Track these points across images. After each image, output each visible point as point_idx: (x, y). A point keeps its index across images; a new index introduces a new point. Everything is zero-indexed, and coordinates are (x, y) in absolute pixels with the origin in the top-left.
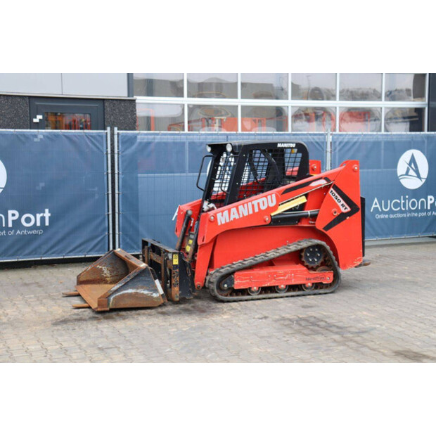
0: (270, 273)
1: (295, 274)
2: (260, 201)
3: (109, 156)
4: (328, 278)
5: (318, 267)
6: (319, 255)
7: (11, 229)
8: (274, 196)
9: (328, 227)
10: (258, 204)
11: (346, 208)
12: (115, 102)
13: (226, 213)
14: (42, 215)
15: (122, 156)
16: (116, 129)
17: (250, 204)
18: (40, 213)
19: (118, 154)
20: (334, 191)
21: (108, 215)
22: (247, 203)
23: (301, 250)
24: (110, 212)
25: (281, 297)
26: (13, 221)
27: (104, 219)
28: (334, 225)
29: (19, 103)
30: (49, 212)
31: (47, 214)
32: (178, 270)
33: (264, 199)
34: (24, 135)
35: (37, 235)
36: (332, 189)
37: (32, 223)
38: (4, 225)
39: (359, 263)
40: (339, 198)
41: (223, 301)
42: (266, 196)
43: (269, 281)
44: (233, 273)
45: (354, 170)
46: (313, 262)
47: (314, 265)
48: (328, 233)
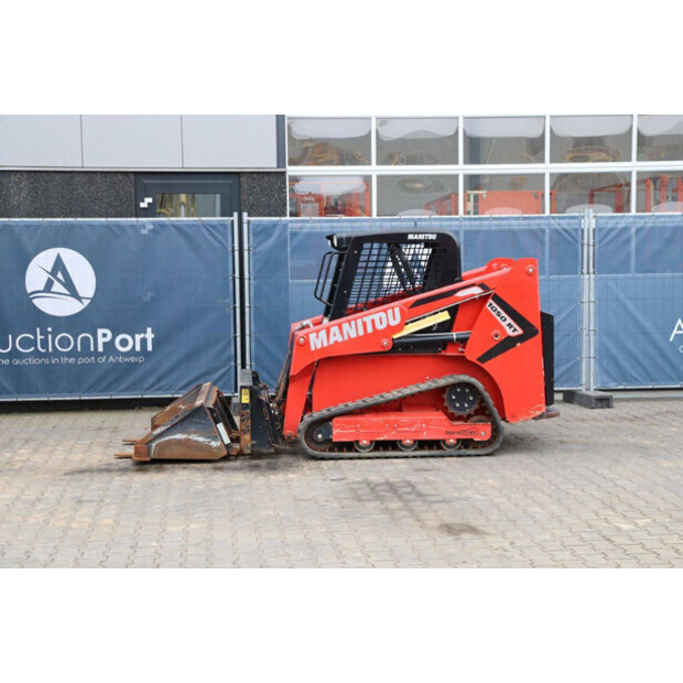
0: (387, 422)
1: (427, 425)
2: (376, 317)
3: (237, 254)
4: (483, 432)
5: (469, 416)
6: (471, 398)
7: (101, 354)
8: (397, 310)
9: (486, 357)
10: (373, 321)
11: (515, 330)
12: (255, 176)
13: (323, 334)
14: (142, 335)
15: (255, 254)
16: (245, 214)
17: (359, 321)
18: (140, 333)
19: (249, 250)
20: (494, 304)
21: (235, 338)
22: (355, 320)
23: (442, 390)
24: (238, 334)
25: (406, 457)
26: (104, 344)
27: (229, 342)
28: (496, 355)
29: (120, 181)
30: (153, 332)
31: (149, 335)
32: (248, 411)
33: (383, 315)
34: (119, 226)
35: (136, 363)
36: (491, 301)
37: (129, 348)
38: (92, 349)
39: (538, 413)
40: (503, 314)
41: (314, 458)
42: (385, 311)
43: (385, 433)
44: (331, 418)
45: (527, 273)
46: (462, 408)
47: (464, 414)
48: (485, 366)
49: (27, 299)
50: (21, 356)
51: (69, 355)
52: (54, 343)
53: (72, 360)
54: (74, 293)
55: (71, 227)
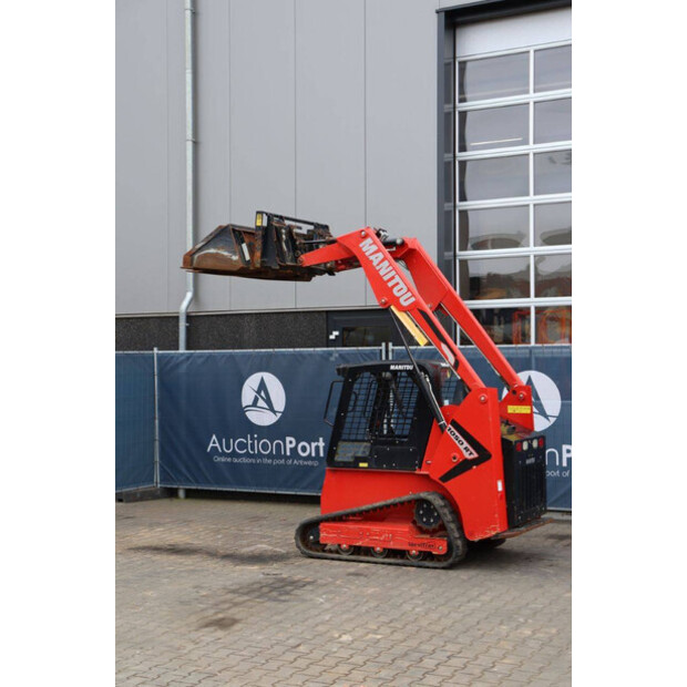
0: (361, 530)
1: (394, 535)
4: (439, 547)
6: (436, 515)
7: (289, 458)
9: (447, 477)
11: (471, 453)
14: (316, 444)
16: (390, 344)
18: (314, 442)
20: (453, 429)
26: (291, 449)
29: (316, 319)
30: (323, 442)
31: (321, 444)
34: (300, 354)
35: (313, 466)
36: (450, 426)
37: (307, 453)
38: (283, 453)
40: (461, 438)
43: (361, 539)
44: (319, 522)
45: (479, 400)
46: (428, 523)
47: (431, 528)
48: (446, 485)
49: (242, 411)
50: (239, 456)
51: (268, 456)
52: (258, 447)
53: (269, 461)
54: (271, 408)
55: (270, 355)
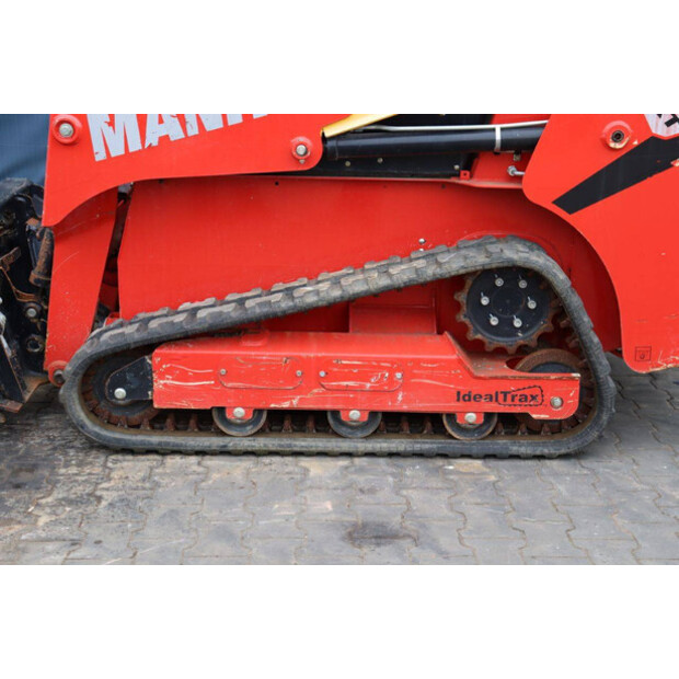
4: (558, 398)
5: (523, 350)
6: (532, 305)
9: (582, 196)
11: (673, 120)
23: (457, 282)
25: (349, 455)
28: (609, 192)
43: (297, 390)
44: (148, 347)
46: (505, 329)
47: (510, 343)
48: (576, 219)
